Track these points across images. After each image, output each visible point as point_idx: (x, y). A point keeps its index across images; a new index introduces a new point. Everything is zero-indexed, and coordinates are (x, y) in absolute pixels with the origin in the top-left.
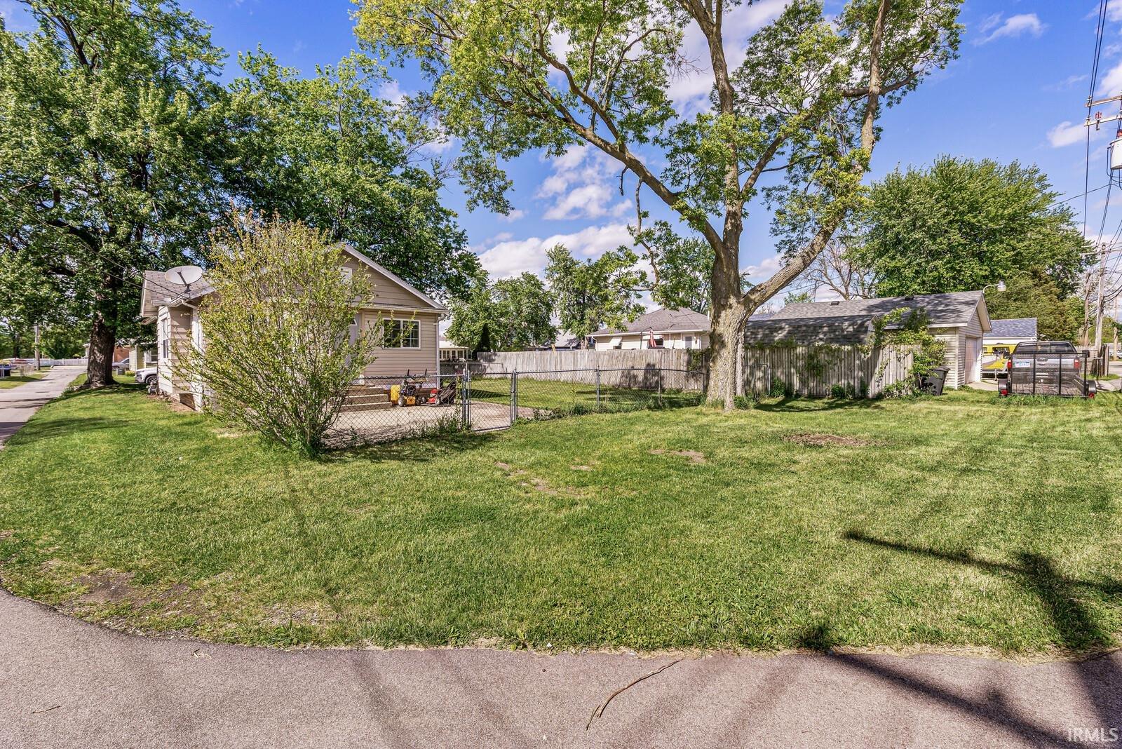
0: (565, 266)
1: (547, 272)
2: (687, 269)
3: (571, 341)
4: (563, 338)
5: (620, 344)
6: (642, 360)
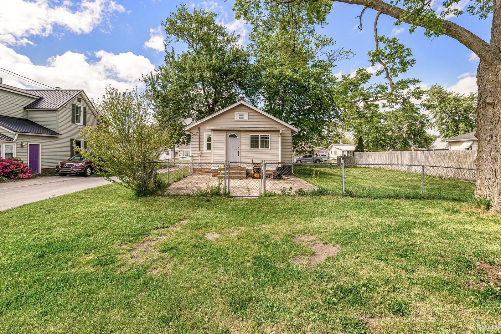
0: (440, 96)
5: (471, 147)
6: (466, 158)
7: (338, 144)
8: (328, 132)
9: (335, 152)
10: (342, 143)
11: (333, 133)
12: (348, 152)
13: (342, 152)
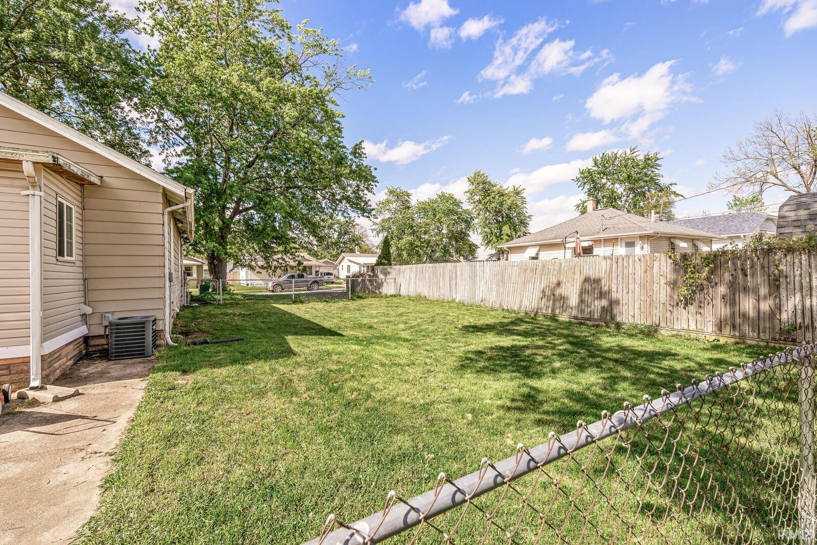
0: (484, 188)
1: (468, 194)
2: (606, 183)
3: (492, 256)
4: (483, 252)
5: (537, 254)
6: (574, 273)
7: (352, 254)
8: (339, 235)
9: (349, 266)
10: (359, 253)
11: (347, 237)
12: (368, 267)
13: (358, 267)
